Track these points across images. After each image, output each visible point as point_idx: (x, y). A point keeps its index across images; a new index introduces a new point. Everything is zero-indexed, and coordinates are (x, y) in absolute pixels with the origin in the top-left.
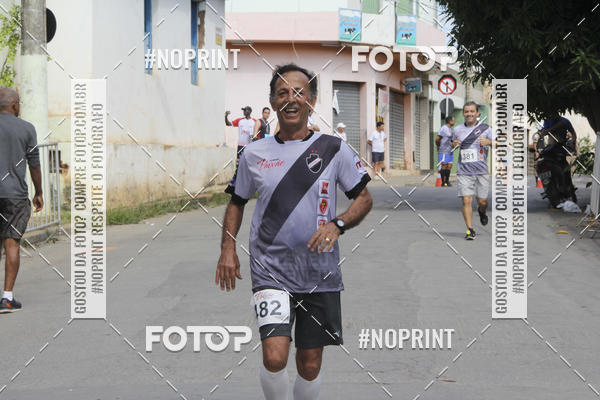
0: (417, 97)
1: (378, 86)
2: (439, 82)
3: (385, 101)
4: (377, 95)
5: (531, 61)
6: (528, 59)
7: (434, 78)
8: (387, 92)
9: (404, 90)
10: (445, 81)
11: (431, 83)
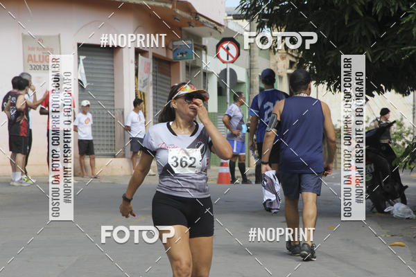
0: (187, 67)
1: (138, 52)
2: (218, 46)
3: (147, 71)
4: (137, 64)
5: (350, 21)
6: (346, 18)
7: (209, 42)
8: (150, 60)
9: (171, 57)
10: (225, 45)
11: (205, 48)
